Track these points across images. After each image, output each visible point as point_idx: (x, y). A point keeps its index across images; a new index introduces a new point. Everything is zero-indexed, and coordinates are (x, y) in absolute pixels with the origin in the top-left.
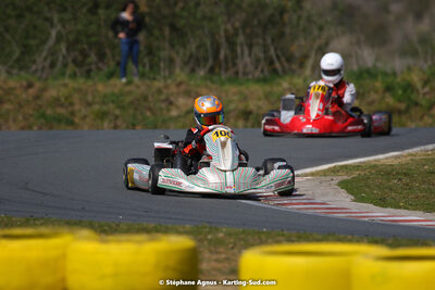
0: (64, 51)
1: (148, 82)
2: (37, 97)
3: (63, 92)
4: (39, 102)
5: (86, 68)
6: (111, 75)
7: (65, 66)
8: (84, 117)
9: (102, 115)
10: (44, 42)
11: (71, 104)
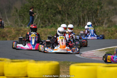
0: (39, 20)
5: (45, 25)
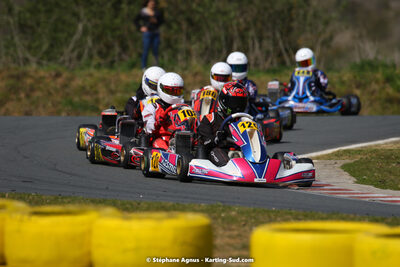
0: (90, 44)
2: (65, 86)
3: (89, 81)
4: (67, 90)
5: (109, 59)
6: (133, 66)
7: (91, 57)
10: (71, 35)
11: (96, 92)
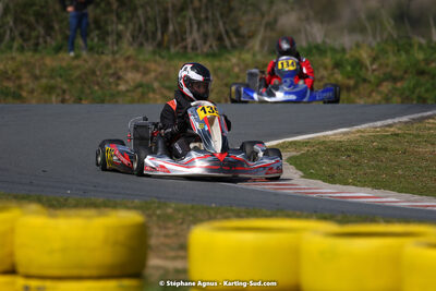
0: (12, 24)
1: (96, 56)
3: (11, 65)
5: (33, 41)
6: (58, 49)
7: (13, 39)
8: (32, 92)
9: (50, 89)
11: (19, 78)
